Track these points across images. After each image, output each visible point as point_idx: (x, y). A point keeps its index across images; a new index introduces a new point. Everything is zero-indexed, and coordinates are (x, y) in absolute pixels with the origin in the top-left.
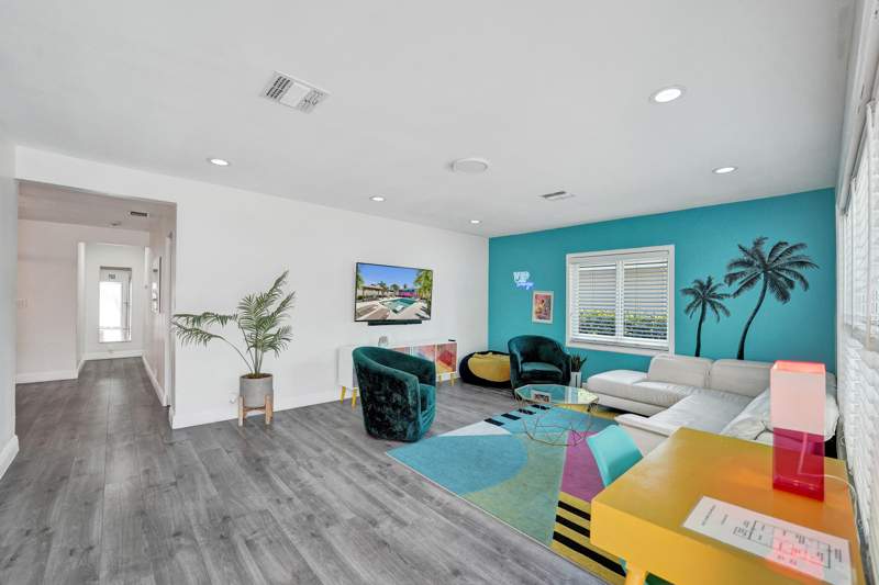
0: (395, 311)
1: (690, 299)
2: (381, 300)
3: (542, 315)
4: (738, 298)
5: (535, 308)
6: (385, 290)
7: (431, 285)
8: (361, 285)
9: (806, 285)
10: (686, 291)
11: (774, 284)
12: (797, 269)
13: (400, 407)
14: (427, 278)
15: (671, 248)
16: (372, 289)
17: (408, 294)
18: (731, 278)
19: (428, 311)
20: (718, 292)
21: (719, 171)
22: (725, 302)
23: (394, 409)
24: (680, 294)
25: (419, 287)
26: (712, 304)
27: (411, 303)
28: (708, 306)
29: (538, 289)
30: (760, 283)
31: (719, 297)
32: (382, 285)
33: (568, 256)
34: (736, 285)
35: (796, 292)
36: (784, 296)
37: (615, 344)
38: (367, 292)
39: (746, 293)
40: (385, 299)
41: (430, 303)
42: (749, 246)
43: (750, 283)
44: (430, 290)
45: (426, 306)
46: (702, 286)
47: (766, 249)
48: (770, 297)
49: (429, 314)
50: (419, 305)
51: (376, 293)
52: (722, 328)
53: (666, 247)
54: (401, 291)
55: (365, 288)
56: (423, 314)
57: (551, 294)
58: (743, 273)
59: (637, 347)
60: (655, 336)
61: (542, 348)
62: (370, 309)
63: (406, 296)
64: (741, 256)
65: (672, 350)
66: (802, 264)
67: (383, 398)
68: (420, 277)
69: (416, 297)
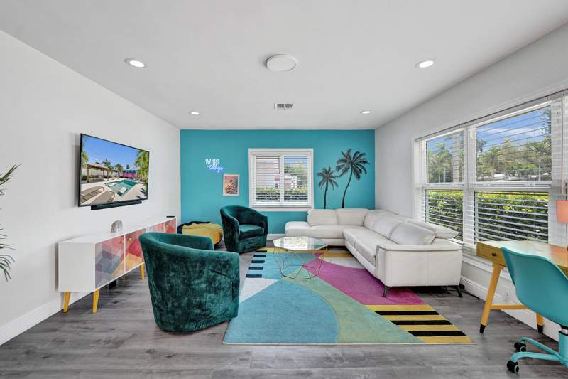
0: (120, 194)
1: (321, 178)
2: (107, 181)
3: (231, 190)
4: (341, 178)
5: (225, 186)
6: (110, 169)
7: (148, 167)
8: (85, 163)
9: (366, 172)
10: (319, 174)
11: (355, 171)
12: (362, 164)
13: (223, 289)
14: (145, 159)
15: (312, 150)
16: (98, 168)
17: (130, 175)
18: (339, 168)
19: (146, 193)
20: (333, 175)
21: (364, 113)
22: (336, 180)
23: (216, 293)
24: (316, 176)
25: (139, 168)
26: (331, 181)
27: (133, 184)
28: (329, 182)
29: (227, 172)
30: (350, 171)
31: (334, 177)
32: (107, 163)
33: (250, 150)
34: (340, 172)
35: (362, 175)
36: (358, 177)
37: (281, 207)
38: (93, 172)
39: (345, 176)
40: (110, 180)
41: (147, 184)
42: (346, 153)
43: (345, 171)
44: (147, 172)
45: (144, 187)
46: (326, 172)
47: (352, 154)
48: (354, 177)
49: (146, 195)
50: (140, 186)
51: (99, 172)
52: (335, 193)
53: (309, 150)
54: (124, 172)
55: (89, 167)
56: (142, 196)
57: (238, 175)
58: (343, 166)
59: (293, 207)
60: (301, 200)
61: (242, 214)
62: (95, 192)
63: (129, 177)
64: (343, 157)
65: (313, 207)
66: (364, 162)
67: (204, 286)
68: (140, 158)
69: (137, 178)
